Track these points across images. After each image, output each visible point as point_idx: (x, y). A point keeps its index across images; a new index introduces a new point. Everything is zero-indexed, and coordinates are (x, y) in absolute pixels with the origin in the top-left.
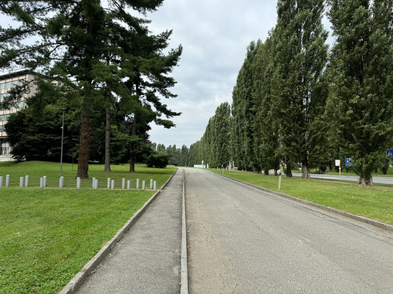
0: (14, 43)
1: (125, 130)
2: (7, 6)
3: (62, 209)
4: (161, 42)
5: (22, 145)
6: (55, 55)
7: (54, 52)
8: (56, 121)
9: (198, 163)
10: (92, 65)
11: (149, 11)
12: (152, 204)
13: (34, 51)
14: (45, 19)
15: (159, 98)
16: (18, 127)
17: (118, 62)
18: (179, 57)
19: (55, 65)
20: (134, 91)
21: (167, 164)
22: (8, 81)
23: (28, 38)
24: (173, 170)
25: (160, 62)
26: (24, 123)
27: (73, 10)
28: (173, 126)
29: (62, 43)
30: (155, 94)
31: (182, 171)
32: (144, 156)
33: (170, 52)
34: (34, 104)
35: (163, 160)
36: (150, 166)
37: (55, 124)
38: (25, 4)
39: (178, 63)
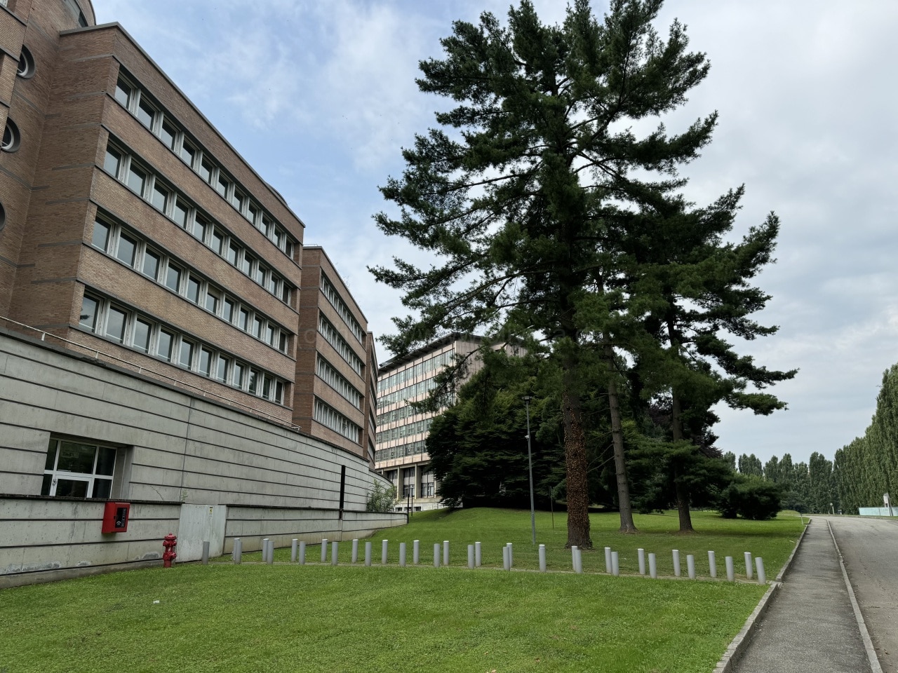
0: (440, 293)
1: (652, 427)
2: (427, 236)
3: (559, 621)
4: (721, 218)
5: (456, 476)
6: (503, 298)
7: (502, 293)
8: (510, 422)
9: (870, 502)
10: (574, 302)
11: (680, 162)
12: (765, 623)
13: (470, 299)
14: (484, 240)
15: (728, 343)
16: (447, 440)
17: (621, 282)
18: (773, 241)
19: (508, 318)
20: (665, 338)
21: (779, 509)
22: (426, 358)
23: (459, 280)
24: (796, 524)
25: (725, 263)
26: (456, 433)
27: (529, 209)
28: (778, 408)
29: (515, 273)
30: (716, 335)
31: (824, 526)
32: (713, 489)
33: (748, 235)
34: (475, 397)
35: (764, 498)
36: (729, 515)
37: (510, 428)
38: (453, 223)
39: (772, 255)
